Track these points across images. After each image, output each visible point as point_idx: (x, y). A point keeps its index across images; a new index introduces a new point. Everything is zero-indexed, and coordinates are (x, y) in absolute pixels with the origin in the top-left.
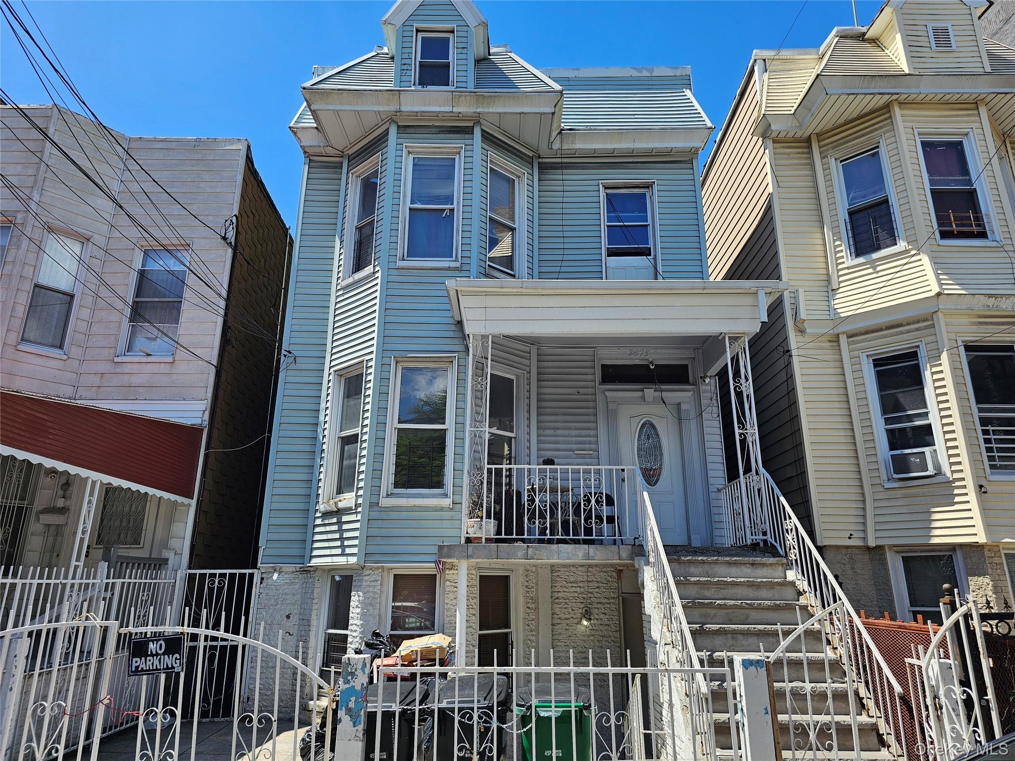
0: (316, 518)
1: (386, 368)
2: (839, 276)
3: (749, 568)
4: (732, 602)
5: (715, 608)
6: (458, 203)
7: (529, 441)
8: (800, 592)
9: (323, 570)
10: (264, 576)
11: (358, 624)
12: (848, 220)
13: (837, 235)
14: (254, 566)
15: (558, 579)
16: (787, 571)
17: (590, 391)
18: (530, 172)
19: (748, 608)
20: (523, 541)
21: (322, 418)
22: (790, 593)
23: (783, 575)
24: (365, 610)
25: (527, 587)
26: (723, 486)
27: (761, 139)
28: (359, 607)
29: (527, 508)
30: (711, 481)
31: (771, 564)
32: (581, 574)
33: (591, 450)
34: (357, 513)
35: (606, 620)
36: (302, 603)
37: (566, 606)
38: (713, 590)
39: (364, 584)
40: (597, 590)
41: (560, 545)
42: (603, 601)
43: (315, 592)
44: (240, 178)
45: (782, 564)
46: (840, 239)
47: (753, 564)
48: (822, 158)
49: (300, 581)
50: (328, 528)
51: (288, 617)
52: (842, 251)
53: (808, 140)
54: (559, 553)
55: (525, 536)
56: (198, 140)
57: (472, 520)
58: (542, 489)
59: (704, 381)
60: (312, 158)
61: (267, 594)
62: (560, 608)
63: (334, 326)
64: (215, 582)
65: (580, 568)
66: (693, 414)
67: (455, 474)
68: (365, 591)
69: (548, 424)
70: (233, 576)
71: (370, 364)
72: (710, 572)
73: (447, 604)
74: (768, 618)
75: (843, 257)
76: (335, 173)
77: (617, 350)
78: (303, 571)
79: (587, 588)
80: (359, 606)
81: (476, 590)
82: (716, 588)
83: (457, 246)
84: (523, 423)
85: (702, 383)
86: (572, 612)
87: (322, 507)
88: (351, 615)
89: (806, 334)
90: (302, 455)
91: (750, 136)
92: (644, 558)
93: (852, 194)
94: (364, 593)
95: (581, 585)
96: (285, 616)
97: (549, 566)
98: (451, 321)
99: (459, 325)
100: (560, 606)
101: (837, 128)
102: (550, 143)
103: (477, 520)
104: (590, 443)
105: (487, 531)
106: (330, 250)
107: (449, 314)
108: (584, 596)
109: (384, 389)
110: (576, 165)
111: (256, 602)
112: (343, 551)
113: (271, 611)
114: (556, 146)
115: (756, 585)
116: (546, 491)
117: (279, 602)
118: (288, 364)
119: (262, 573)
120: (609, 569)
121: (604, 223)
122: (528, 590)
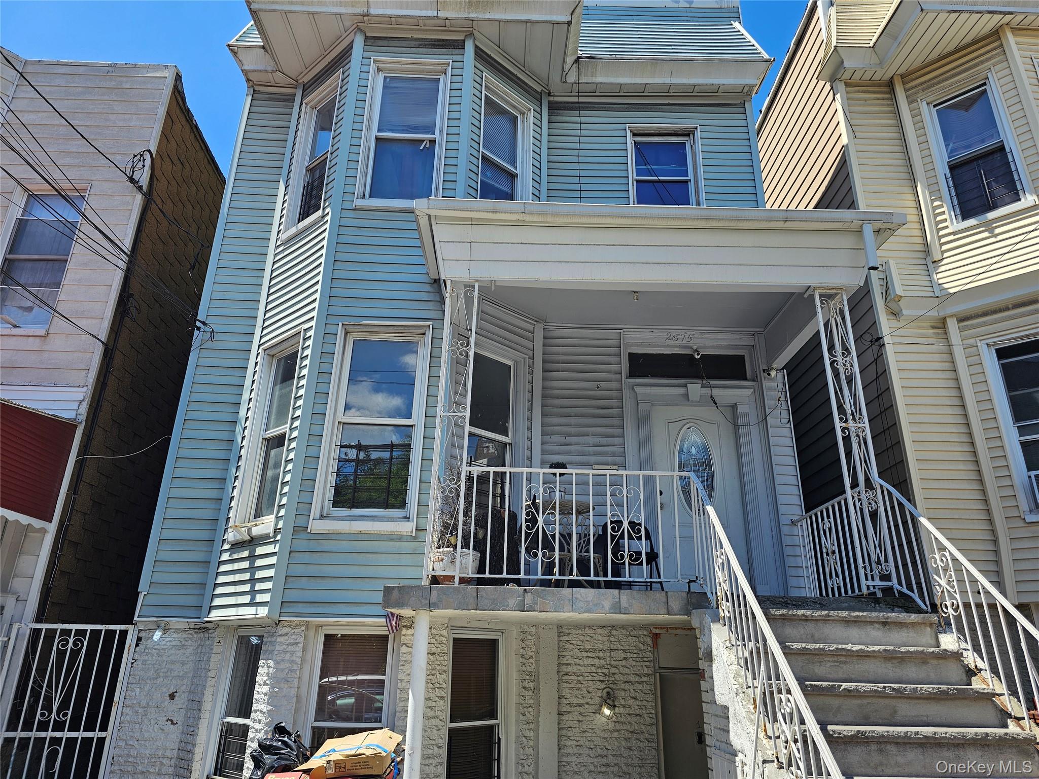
0: (222, 551)
1: (330, 339)
2: (941, 245)
3: (879, 629)
4: (868, 686)
5: (839, 696)
6: (441, 131)
7: (530, 449)
8: (970, 669)
9: (228, 628)
10: (142, 634)
11: (265, 710)
12: (949, 175)
13: (935, 194)
14: (129, 621)
15: (567, 646)
16: (940, 636)
17: (615, 385)
18: (538, 110)
19: (894, 697)
20: (518, 582)
21: (242, 413)
22: (954, 672)
23: (933, 642)
24: (276, 689)
25: (522, 656)
26: (800, 517)
27: (828, 85)
28: (267, 685)
29: (526, 532)
30: (782, 509)
31: (913, 624)
32: (600, 639)
33: (615, 465)
34: (275, 542)
35: (636, 707)
36: (194, 676)
37: (580, 686)
38: (829, 664)
39: (278, 648)
40: (624, 663)
41: (575, 589)
42: (633, 679)
43: (212, 660)
44: (162, 111)
45: (931, 624)
46: (940, 198)
47: (884, 623)
48: (910, 103)
49: (194, 644)
50: (236, 566)
51: (172, 696)
52: (944, 213)
53: (890, 85)
54: (573, 602)
55: (522, 576)
56: (114, 66)
57: (441, 550)
58: (549, 505)
59: (769, 374)
60: (257, 88)
61: (144, 662)
62: (571, 688)
63: (269, 292)
64: (68, 642)
65: (599, 631)
66: (753, 419)
67: (422, 488)
68: (278, 659)
69: (556, 428)
70: (96, 634)
71: (308, 335)
72: (816, 635)
73: (402, 680)
74: (928, 714)
75: (945, 220)
76: (286, 107)
77: (651, 334)
78: (199, 629)
79: (608, 659)
80: (268, 682)
81: (447, 661)
82: (834, 661)
83: (438, 184)
84: (523, 424)
85: (765, 378)
86: (586, 694)
87: (231, 536)
88: (256, 696)
89: (902, 318)
90: (211, 464)
91: (814, 81)
92: (708, 611)
93: (951, 145)
94: (277, 663)
95: (601, 654)
96: (167, 695)
97: (555, 627)
98: (427, 280)
99: (435, 285)
100: (571, 686)
101: (927, 66)
102: (564, 75)
103: (448, 549)
104: (613, 455)
105: (463, 568)
106: (271, 199)
107: (423, 270)
108: (604, 671)
109: (325, 368)
110: (596, 106)
111: (127, 673)
112: (253, 598)
113: (147, 688)
114: (571, 78)
115: (898, 658)
116: (554, 508)
117: (161, 674)
118: (203, 342)
119: (140, 631)
120: (640, 633)
121: (632, 176)
122: (525, 661)
